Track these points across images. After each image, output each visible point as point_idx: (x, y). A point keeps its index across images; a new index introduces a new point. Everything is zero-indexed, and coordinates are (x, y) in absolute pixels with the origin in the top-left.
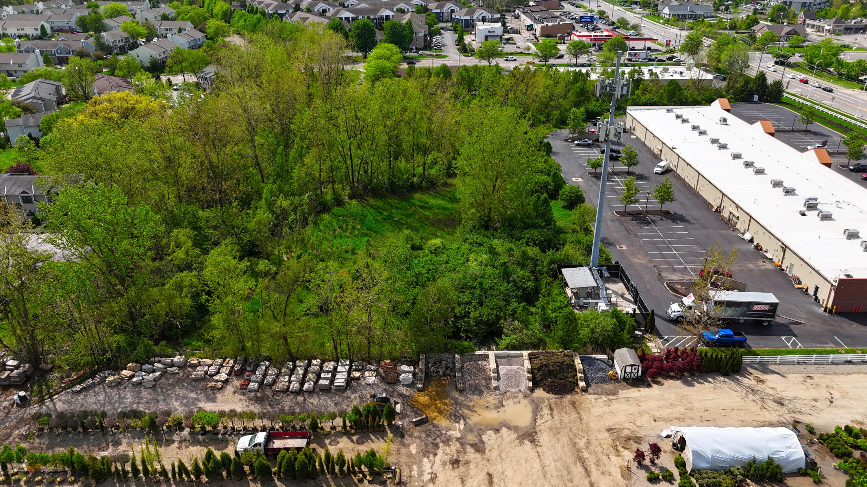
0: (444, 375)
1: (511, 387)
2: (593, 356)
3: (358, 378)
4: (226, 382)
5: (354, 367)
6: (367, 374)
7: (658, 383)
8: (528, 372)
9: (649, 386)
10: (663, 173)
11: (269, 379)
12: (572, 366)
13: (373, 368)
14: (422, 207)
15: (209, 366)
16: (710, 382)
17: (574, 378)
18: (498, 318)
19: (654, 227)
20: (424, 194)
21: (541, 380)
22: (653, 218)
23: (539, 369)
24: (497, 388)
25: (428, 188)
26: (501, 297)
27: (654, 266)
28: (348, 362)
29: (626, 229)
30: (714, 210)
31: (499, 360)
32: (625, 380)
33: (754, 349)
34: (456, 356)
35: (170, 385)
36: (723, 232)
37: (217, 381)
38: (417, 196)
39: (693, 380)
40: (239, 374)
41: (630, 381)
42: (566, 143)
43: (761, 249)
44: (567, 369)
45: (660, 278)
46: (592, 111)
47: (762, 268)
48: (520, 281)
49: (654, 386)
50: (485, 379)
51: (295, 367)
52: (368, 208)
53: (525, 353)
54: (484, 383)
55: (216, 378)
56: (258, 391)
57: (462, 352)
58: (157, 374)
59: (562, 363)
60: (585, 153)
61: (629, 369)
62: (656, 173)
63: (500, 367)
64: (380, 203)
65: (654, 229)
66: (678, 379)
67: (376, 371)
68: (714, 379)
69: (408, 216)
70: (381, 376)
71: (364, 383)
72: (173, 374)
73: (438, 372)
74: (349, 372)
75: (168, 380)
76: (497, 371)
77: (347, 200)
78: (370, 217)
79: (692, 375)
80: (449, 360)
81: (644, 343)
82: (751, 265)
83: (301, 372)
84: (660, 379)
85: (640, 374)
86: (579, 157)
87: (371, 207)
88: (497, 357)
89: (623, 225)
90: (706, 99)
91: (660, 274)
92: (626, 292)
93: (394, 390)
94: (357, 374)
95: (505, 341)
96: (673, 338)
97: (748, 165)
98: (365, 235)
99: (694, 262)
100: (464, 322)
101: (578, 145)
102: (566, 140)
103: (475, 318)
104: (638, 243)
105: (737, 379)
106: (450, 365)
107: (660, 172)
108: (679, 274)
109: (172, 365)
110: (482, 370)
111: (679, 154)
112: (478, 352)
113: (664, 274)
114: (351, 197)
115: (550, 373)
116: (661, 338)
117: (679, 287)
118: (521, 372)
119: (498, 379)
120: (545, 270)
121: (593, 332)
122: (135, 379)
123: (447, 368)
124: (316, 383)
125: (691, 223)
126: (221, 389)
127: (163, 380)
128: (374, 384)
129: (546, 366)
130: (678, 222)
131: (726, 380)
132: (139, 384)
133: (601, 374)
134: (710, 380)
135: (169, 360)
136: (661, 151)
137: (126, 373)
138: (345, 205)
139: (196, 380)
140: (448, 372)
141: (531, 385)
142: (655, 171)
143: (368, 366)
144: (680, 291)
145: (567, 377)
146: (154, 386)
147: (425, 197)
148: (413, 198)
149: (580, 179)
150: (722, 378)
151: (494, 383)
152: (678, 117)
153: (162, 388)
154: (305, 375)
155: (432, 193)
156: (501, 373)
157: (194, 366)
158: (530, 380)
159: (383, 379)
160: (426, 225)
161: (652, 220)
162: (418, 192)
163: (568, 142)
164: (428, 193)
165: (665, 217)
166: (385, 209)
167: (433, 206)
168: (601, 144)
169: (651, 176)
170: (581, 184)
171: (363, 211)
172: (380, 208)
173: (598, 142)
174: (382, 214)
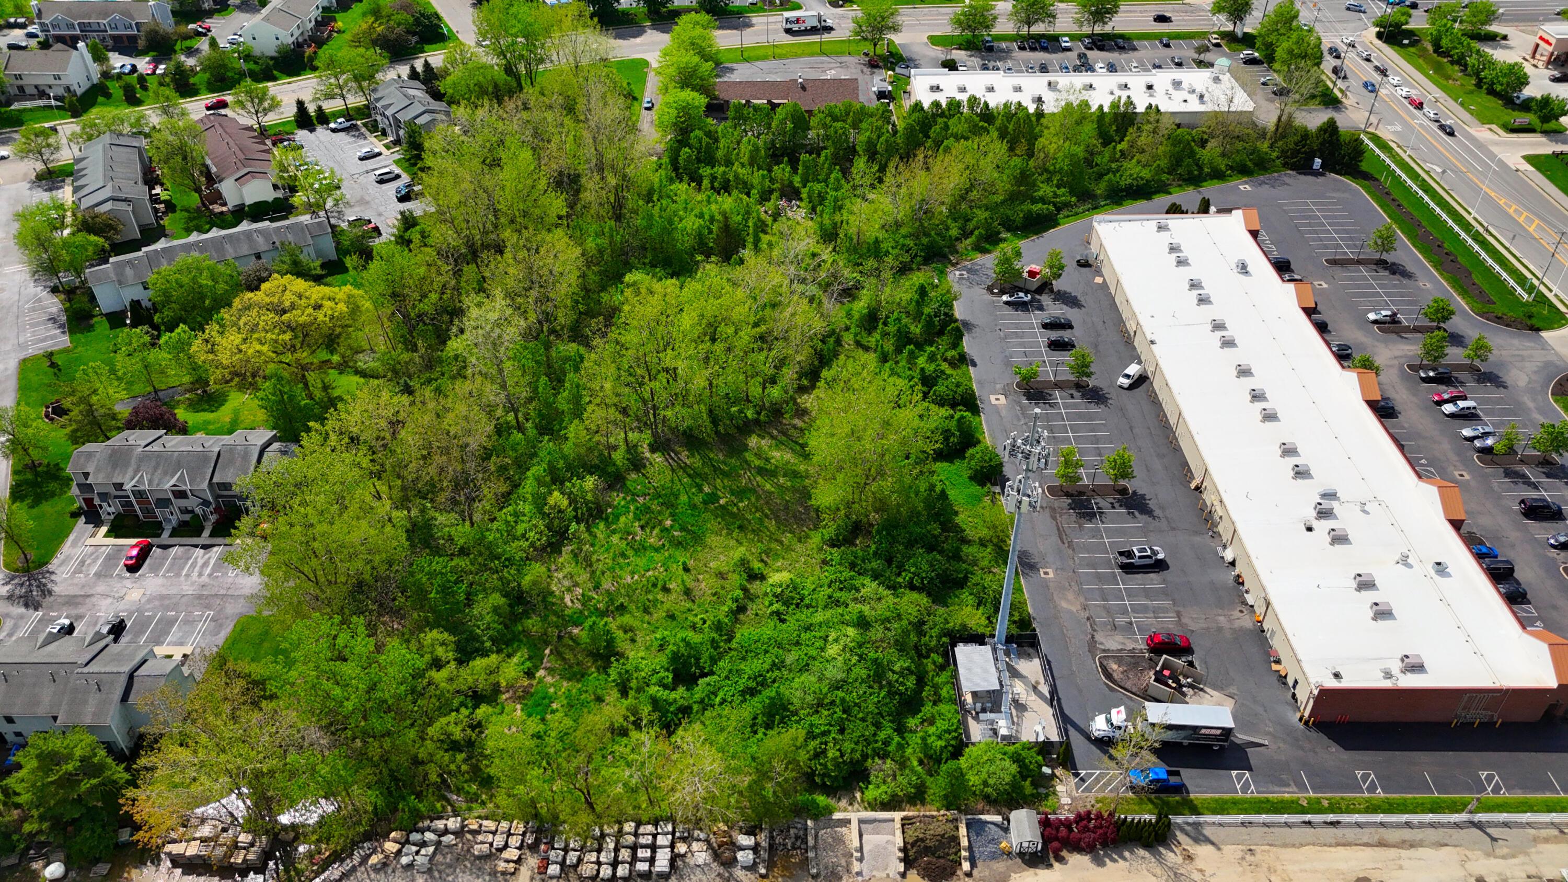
0: (794, 848)
1: (877, 869)
2: (983, 817)
3: (684, 856)
4: (519, 861)
5: (678, 834)
6: (695, 846)
7: (1061, 860)
8: (900, 850)
9: (1050, 866)
10: (1131, 387)
11: (572, 857)
12: (955, 839)
13: (702, 836)
14: (761, 471)
15: (494, 833)
16: (1125, 859)
17: (956, 854)
18: (865, 757)
19: (1100, 525)
20: (763, 438)
21: (916, 859)
22: (1102, 503)
23: (913, 845)
24: (859, 874)
25: (769, 423)
26: (870, 719)
27: (1088, 619)
28: (670, 828)
29: (1059, 529)
30: (1193, 486)
31: (863, 826)
32: (1021, 855)
33: (1192, 796)
34: (809, 823)
35: (450, 866)
36: (1197, 539)
37: (507, 861)
38: (753, 441)
39: (1106, 855)
40: (534, 848)
41: (1027, 857)
42: (990, 297)
43: (1242, 584)
44: (949, 843)
45: (1092, 644)
46: (1038, 215)
47: (1237, 624)
48: (897, 681)
49: (1056, 865)
50: (844, 855)
51: (603, 836)
52: (681, 473)
53: (897, 815)
54: (843, 863)
55: (506, 855)
56: (560, 877)
57: (815, 818)
58: (431, 849)
59: (943, 836)
60: (1017, 326)
61: (1025, 845)
62: (1120, 387)
63: (865, 837)
64: (696, 461)
65: (1099, 530)
66: (1087, 853)
67: (707, 841)
68: (1132, 852)
69: (741, 493)
70: (712, 849)
71: (692, 863)
72: (449, 846)
73: (785, 845)
74: (672, 846)
75: (444, 856)
76: (861, 849)
77: (648, 455)
78: (684, 498)
79: (1105, 845)
80: (799, 826)
81: (1053, 786)
82: (1221, 618)
83: (612, 846)
84: (1064, 853)
85: (1039, 848)
86: (1006, 337)
87: (685, 471)
88: (861, 821)
89: (1054, 518)
90: (1234, 165)
91: (1093, 637)
92: (1042, 681)
93: (731, 875)
94: (681, 848)
95: (872, 793)
96: (1093, 774)
97: (1257, 396)
98: (679, 544)
99: (1145, 609)
100: (821, 764)
101: (1007, 303)
102: (989, 289)
103: (834, 759)
104: (1071, 562)
105: (1160, 854)
106: (801, 833)
107: (1126, 386)
108: (1119, 638)
109: (446, 831)
110: (840, 840)
111: (1158, 357)
112: (837, 816)
113: (1098, 637)
114: (653, 449)
115: (927, 851)
116: (1076, 775)
117: (1115, 667)
118: (890, 847)
119: (861, 860)
120: (933, 643)
121: (985, 784)
122: (404, 860)
123: (797, 837)
124: (632, 864)
125: (1154, 518)
126: (513, 874)
127: (439, 858)
128: (705, 864)
129: (922, 840)
130: (1136, 513)
131: (1147, 854)
132: (410, 866)
133: (991, 848)
134: (1127, 854)
135: (440, 824)
136: (1135, 333)
137: (391, 847)
138: (645, 466)
139: (479, 858)
140: (798, 843)
141: (902, 870)
142: (1118, 383)
143: (696, 833)
144: (1115, 675)
145: (948, 854)
146: (430, 871)
147: (765, 443)
148: (746, 448)
149: (1003, 401)
150: (1141, 852)
151: (856, 866)
152: (1174, 248)
153: (440, 872)
154: (617, 850)
155: (775, 432)
156: (866, 849)
157: (475, 833)
158: (901, 860)
159: (716, 856)
160: (767, 516)
161: (1099, 508)
162: (754, 432)
163: (992, 293)
164: (769, 433)
165: (1119, 501)
166: (704, 477)
167: (776, 467)
168: (1046, 300)
169: (1113, 394)
170: (1004, 413)
171: (672, 481)
172: (698, 475)
173: (1040, 294)
174: (701, 490)
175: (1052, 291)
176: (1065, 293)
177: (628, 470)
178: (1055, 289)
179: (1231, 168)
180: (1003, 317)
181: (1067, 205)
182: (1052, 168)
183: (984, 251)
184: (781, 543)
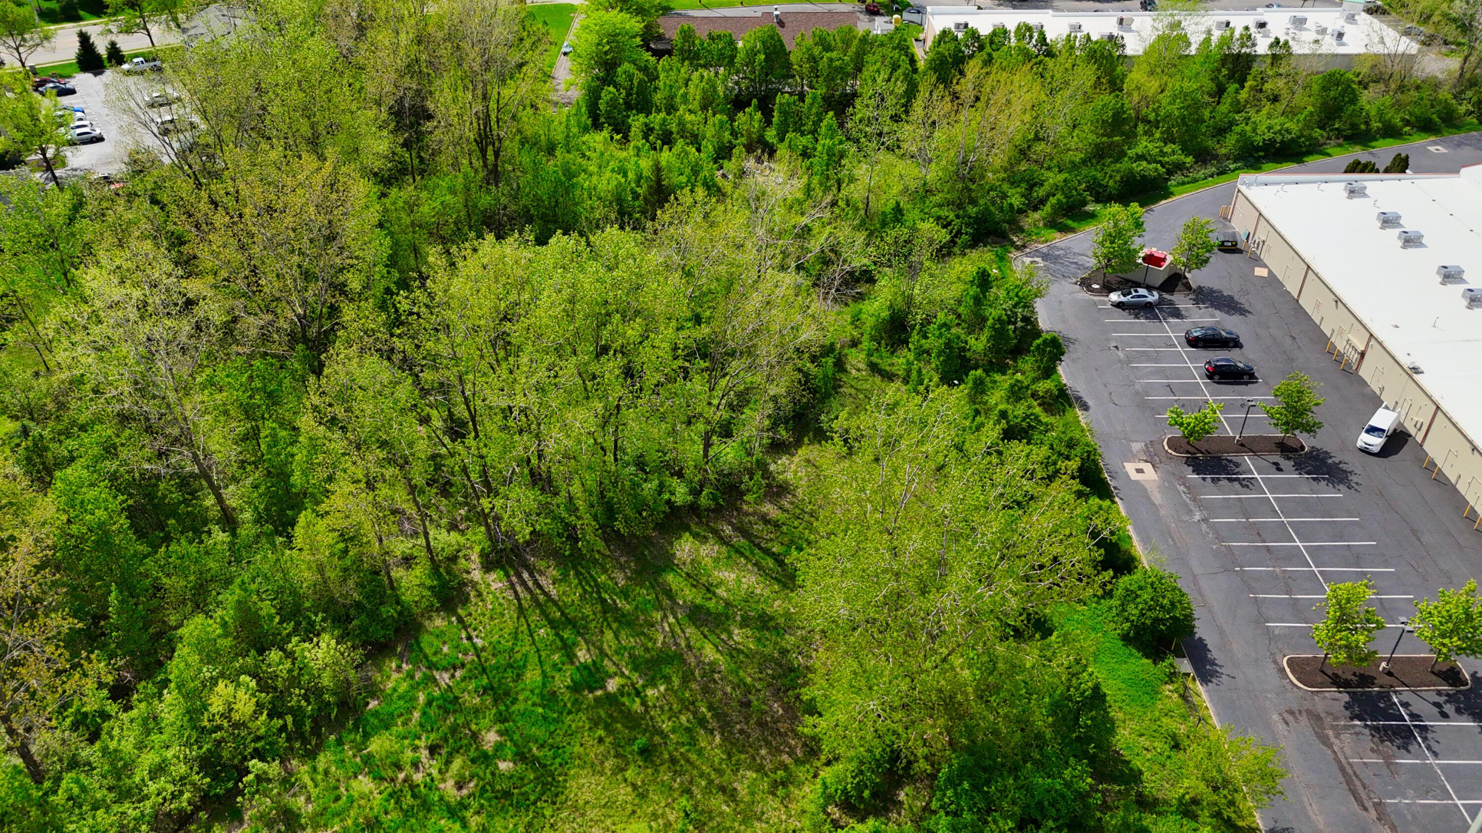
10: (1385, 452)
14: (696, 615)
19: (1431, 761)
20: (704, 540)
22: (1417, 704)
25: (718, 511)
29: (1342, 770)
38: (685, 548)
42: (1085, 296)
46: (1143, 177)
52: (535, 617)
60: (1144, 342)
62: (1365, 451)
65: (1434, 773)
69: (651, 666)
77: (477, 575)
78: (532, 676)
86: (1130, 359)
87: (544, 614)
89: (1325, 741)
90: (1413, 119)
98: (505, 795)
101: (1119, 305)
102: (1085, 283)
107: (1376, 449)
111: (1436, 397)
114: (488, 565)
136: (1362, 355)
138: (465, 601)
142: (1360, 444)
148: (668, 563)
149: (1150, 475)
152: (1388, 221)
155: (728, 530)
160: (702, 722)
161: (1414, 716)
162: (687, 529)
163: (1090, 289)
164: (715, 532)
165: (1451, 698)
166: (578, 626)
167: (728, 604)
168: (1181, 300)
169: (1353, 463)
170: (1157, 498)
171: (515, 635)
172: (571, 622)
173: (1171, 291)
174: (571, 657)
175: (1188, 287)
176: (1212, 291)
177: (430, 608)
178: (1194, 285)
179: (1407, 123)
180: (1116, 328)
181: (1179, 167)
182: (1152, 116)
183: (1065, 229)
184: (731, 794)
